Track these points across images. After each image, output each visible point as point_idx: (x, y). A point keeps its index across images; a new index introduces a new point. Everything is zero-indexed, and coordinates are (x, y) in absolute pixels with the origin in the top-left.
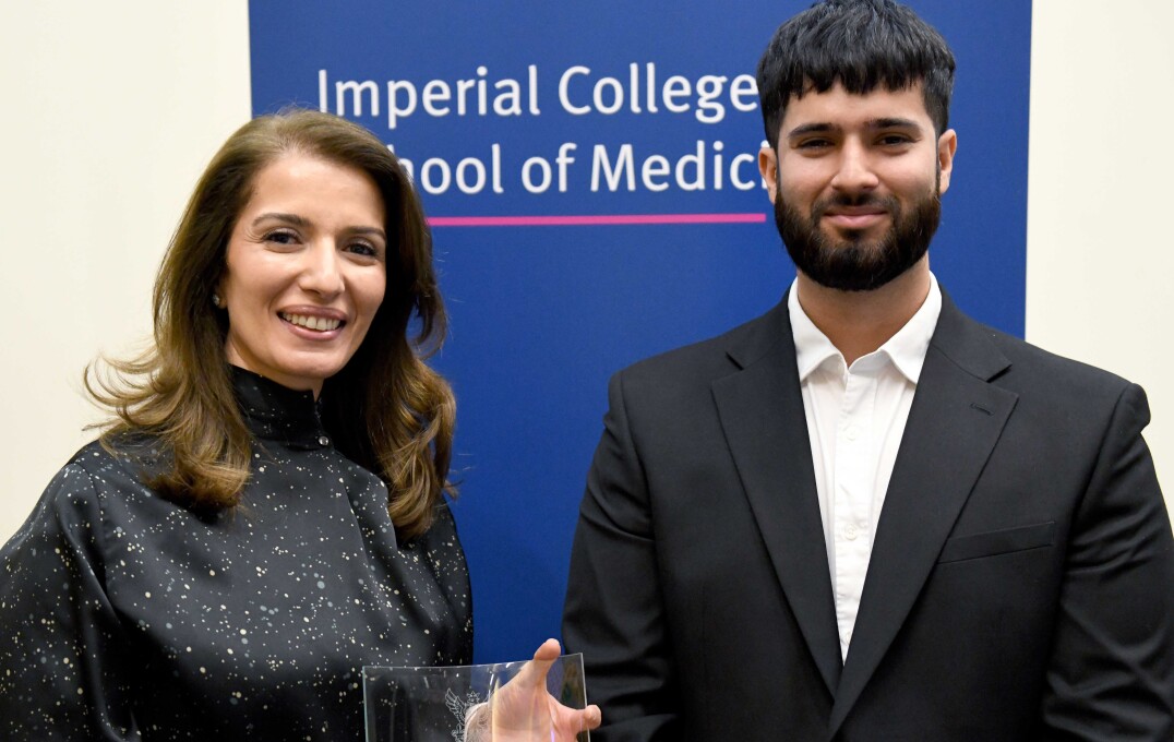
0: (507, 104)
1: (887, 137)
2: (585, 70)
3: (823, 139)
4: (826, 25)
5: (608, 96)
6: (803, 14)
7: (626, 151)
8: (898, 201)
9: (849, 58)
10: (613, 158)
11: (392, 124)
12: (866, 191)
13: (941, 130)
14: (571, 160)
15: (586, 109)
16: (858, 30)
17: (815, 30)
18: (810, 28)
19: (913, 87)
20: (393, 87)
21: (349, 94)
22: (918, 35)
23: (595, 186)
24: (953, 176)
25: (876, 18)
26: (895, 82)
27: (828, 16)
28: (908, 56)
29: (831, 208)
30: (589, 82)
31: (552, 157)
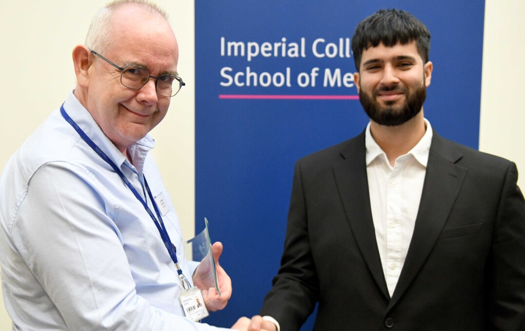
0: (293, 52)
1: (402, 63)
2: (322, 40)
3: (377, 65)
4: (377, 20)
5: (331, 50)
7: (338, 72)
8: (408, 89)
9: (386, 33)
10: (333, 73)
11: (249, 59)
12: (394, 85)
13: (425, 62)
14: (317, 74)
15: (322, 56)
16: (389, 22)
17: (372, 23)
19: (412, 43)
20: (250, 45)
21: (233, 47)
22: (414, 24)
23: (325, 84)
25: (396, 16)
26: (404, 41)
28: (410, 31)
29: (381, 92)
30: (324, 45)
31: (309, 73)
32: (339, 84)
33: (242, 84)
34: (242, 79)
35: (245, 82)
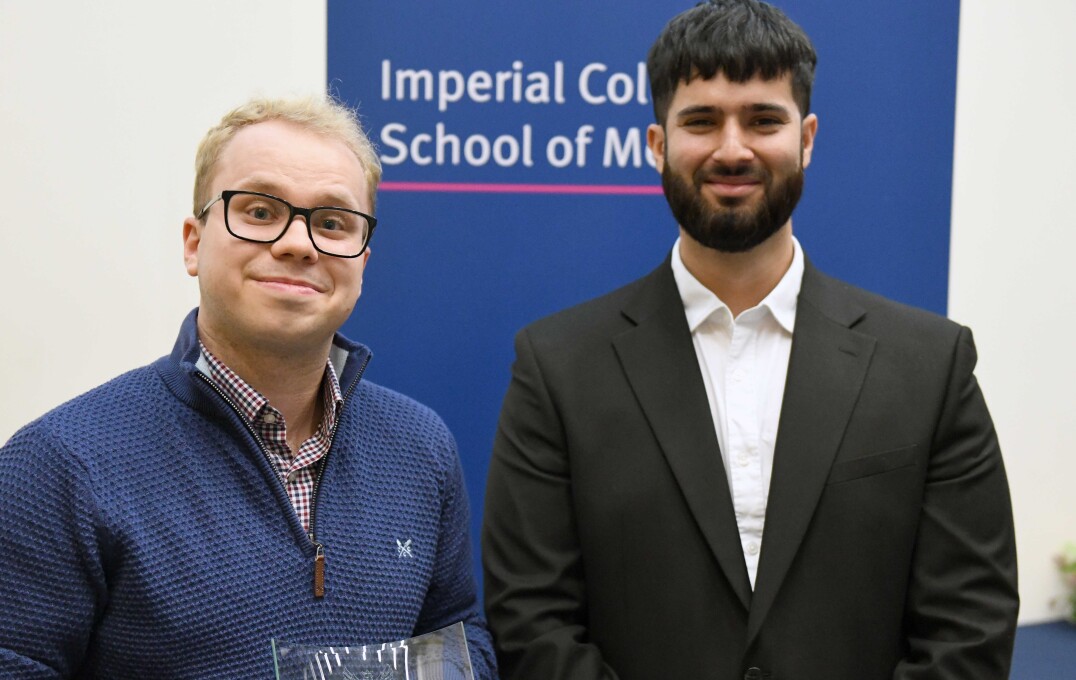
0: (537, 93)
1: (762, 119)
2: (600, 67)
3: (706, 119)
4: (711, 22)
5: (620, 89)
6: (691, 11)
7: (634, 134)
8: (770, 174)
9: (731, 51)
10: (623, 138)
11: (442, 106)
12: (743, 164)
13: (805, 113)
14: (588, 140)
15: (600, 100)
16: (738, 27)
17: (701, 26)
18: (697, 24)
20: (444, 76)
21: (407, 81)
22: (788, 34)
23: (607, 161)
24: (814, 154)
25: (753, 17)
26: (769, 73)
27: (712, 14)
29: (712, 176)
30: (604, 77)
31: (572, 137)
32: (637, 162)
33: (427, 160)
34: (427, 149)
35: (434, 155)
